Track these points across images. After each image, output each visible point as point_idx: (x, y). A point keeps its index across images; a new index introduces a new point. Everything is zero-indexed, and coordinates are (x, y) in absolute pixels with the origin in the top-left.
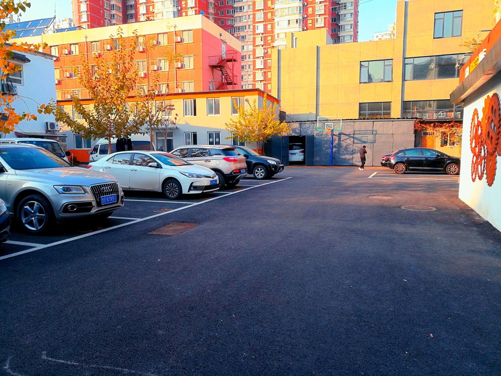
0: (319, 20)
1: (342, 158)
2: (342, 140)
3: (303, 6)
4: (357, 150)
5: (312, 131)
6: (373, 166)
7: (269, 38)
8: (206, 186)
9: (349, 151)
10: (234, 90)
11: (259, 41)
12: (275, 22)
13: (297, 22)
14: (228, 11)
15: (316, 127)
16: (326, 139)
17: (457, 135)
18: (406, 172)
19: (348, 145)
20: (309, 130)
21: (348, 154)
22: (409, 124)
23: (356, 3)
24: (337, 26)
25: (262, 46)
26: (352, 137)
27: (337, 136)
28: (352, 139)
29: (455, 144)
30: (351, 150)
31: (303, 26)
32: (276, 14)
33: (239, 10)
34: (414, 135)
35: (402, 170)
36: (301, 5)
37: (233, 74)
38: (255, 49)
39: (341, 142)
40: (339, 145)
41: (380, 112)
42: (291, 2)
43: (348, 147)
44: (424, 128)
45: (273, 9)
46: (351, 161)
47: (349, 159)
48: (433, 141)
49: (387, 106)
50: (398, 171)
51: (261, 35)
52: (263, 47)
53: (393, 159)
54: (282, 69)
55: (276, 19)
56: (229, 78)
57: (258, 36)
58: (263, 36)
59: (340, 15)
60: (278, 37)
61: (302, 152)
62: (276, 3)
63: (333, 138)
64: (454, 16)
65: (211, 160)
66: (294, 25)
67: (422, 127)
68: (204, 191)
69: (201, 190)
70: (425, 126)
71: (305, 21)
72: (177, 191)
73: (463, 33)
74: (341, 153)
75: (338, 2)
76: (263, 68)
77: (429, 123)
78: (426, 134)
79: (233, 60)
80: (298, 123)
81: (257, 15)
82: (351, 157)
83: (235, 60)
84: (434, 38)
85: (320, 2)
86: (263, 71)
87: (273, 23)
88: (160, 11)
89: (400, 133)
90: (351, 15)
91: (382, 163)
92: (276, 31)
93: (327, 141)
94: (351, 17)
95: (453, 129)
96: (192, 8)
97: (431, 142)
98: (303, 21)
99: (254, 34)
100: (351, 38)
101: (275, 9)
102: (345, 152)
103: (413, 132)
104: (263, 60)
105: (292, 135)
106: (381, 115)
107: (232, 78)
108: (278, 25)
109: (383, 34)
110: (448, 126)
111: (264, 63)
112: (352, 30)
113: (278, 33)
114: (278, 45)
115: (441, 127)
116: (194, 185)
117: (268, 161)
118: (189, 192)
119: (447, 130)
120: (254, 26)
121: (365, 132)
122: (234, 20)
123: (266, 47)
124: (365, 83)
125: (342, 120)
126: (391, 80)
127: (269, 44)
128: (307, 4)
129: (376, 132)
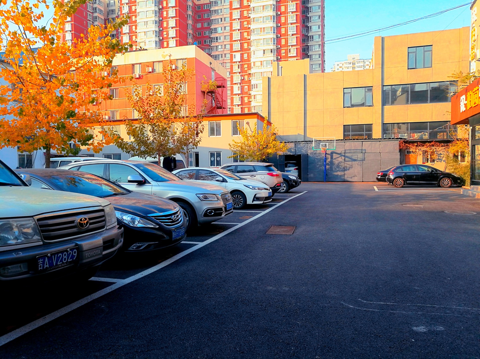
0: (292, 51)
1: (334, 175)
2: (334, 158)
3: (277, 37)
4: (348, 167)
5: (306, 151)
6: (363, 182)
7: (246, 66)
8: (266, 197)
9: (341, 168)
10: (224, 114)
11: (236, 69)
12: (251, 51)
13: (271, 51)
14: (205, 41)
15: (310, 147)
16: (319, 157)
17: (437, 153)
18: (404, 186)
19: (340, 163)
20: (303, 150)
21: (340, 171)
22: (394, 143)
23: (323, 36)
24: (307, 55)
25: (239, 73)
26: (342, 155)
27: (330, 155)
28: (343, 158)
29: (435, 161)
30: (343, 167)
31: (277, 55)
32: (252, 44)
33: (215, 41)
34: (399, 153)
35: (401, 184)
36: (275, 37)
37: (222, 99)
38: (233, 76)
39: (334, 160)
40: (332, 163)
41: (363, 133)
42: (265, 34)
43: (340, 164)
44: (408, 147)
45: (249, 39)
46: (343, 177)
47: (341, 176)
48: (416, 159)
49: (369, 128)
50: (397, 184)
51: (238, 63)
52: (240, 75)
53: (391, 174)
54: (272, 95)
55: (252, 49)
56: (219, 103)
57: (236, 64)
58: (240, 64)
59: (309, 46)
60: (254, 65)
61: (296, 169)
62: (252, 35)
63: (326, 157)
64: (425, 50)
65: (256, 176)
66: (269, 54)
67: (406, 146)
68: (265, 202)
69: (262, 201)
70: (409, 145)
71: (278, 51)
72: (242, 202)
73: (433, 65)
74: (334, 170)
75: (307, 35)
76: (240, 93)
77: (412, 142)
78: (409, 152)
79: (222, 87)
80: (293, 143)
81: (235, 45)
82: (343, 173)
83: (224, 87)
84: (408, 69)
85: (292, 34)
86: (240, 96)
87: (249, 53)
88: (143, 40)
89: (386, 152)
90: (319, 46)
91: (377, 179)
92: (252, 60)
93: (321, 159)
94: (319, 48)
95: (433, 148)
96: (173, 38)
97: (414, 160)
98: (277, 51)
99: (232, 62)
100: (319, 67)
101: (251, 40)
102: (337, 169)
103: (398, 150)
104: (240, 86)
105: (288, 154)
106: (364, 135)
107: (221, 103)
108: (254, 54)
109: (343, 62)
110: (429, 145)
111: (241, 89)
112: (320, 59)
113: (254, 61)
114: (254, 72)
115: (423, 146)
116: (257, 196)
117: (289, 176)
118: (253, 202)
119: (428, 149)
120: (231, 56)
121: (355, 151)
122: (211, 49)
123: (243, 74)
124: (348, 107)
125: (336, 140)
126: (371, 104)
127: (246, 71)
128: (281, 36)
129: (365, 151)
